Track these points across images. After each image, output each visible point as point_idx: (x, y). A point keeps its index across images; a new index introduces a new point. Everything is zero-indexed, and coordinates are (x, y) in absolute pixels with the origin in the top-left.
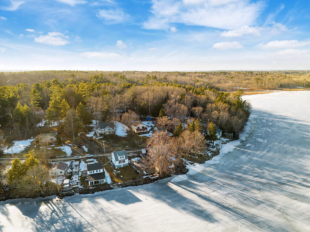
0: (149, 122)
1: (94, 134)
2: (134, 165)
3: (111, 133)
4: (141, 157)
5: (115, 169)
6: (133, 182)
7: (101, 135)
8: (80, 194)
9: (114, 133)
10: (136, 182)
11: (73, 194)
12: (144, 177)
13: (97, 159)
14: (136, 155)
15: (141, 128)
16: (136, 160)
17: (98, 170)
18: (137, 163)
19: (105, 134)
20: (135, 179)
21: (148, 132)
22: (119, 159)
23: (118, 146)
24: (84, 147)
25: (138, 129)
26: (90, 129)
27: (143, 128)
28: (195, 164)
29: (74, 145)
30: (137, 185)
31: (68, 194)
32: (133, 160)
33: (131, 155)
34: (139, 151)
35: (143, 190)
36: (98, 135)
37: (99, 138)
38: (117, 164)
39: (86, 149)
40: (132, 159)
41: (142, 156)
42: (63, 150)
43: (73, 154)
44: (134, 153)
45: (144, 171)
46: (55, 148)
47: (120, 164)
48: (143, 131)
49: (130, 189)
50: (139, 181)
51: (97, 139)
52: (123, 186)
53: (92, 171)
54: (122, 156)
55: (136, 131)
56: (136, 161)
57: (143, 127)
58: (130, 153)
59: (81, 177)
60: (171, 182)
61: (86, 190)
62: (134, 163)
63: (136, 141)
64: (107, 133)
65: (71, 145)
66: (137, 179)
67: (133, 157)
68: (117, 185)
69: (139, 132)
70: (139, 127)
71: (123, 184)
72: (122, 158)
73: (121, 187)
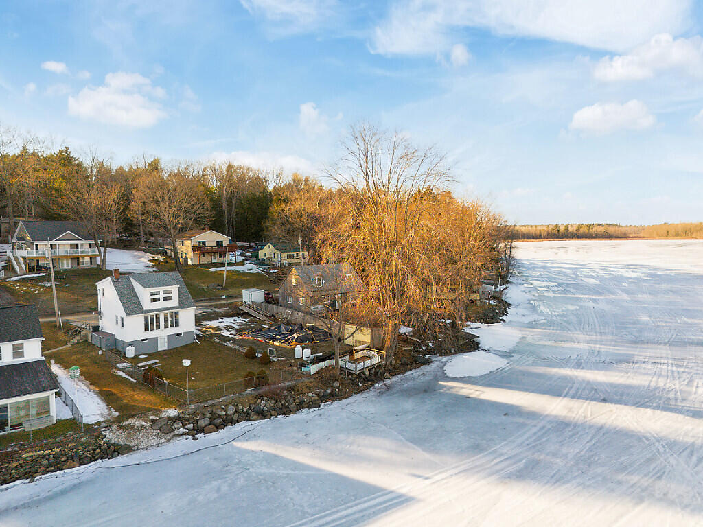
2: (226, 339)
3: (85, 265)
4: (245, 315)
5: (123, 358)
6: (261, 397)
7: (34, 267)
10: (275, 396)
12: (314, 369)
14: (218, 311)
15: (211, 244)
16: (231, 325)
17: (7, 349)
20: (268, 383)
22: (147, 305)
25: (200, 249)
27: (218, 246)
28: (473, 325)
30: (286, 411)
32: (213, 324)
36: (20, 269)
37: (23, 277)
40: (205, 323)
44: (210, 306)
45: (298, 349)
47: (151, 334)
48: (218, 260)
50: (291, 389)
51: (14, 279)
54: (161, 289)
56: (227, 328)
57: (218, 242)
62: (226, 333)
63: (202, 283)
64: (65, 265)
66: (276, 382)
67: (212, 317)
68: (153, 421)
69: (207, 260)
70: (204, 243)
71: (196, 409)
72: (162, 299)
73: (182, 430)
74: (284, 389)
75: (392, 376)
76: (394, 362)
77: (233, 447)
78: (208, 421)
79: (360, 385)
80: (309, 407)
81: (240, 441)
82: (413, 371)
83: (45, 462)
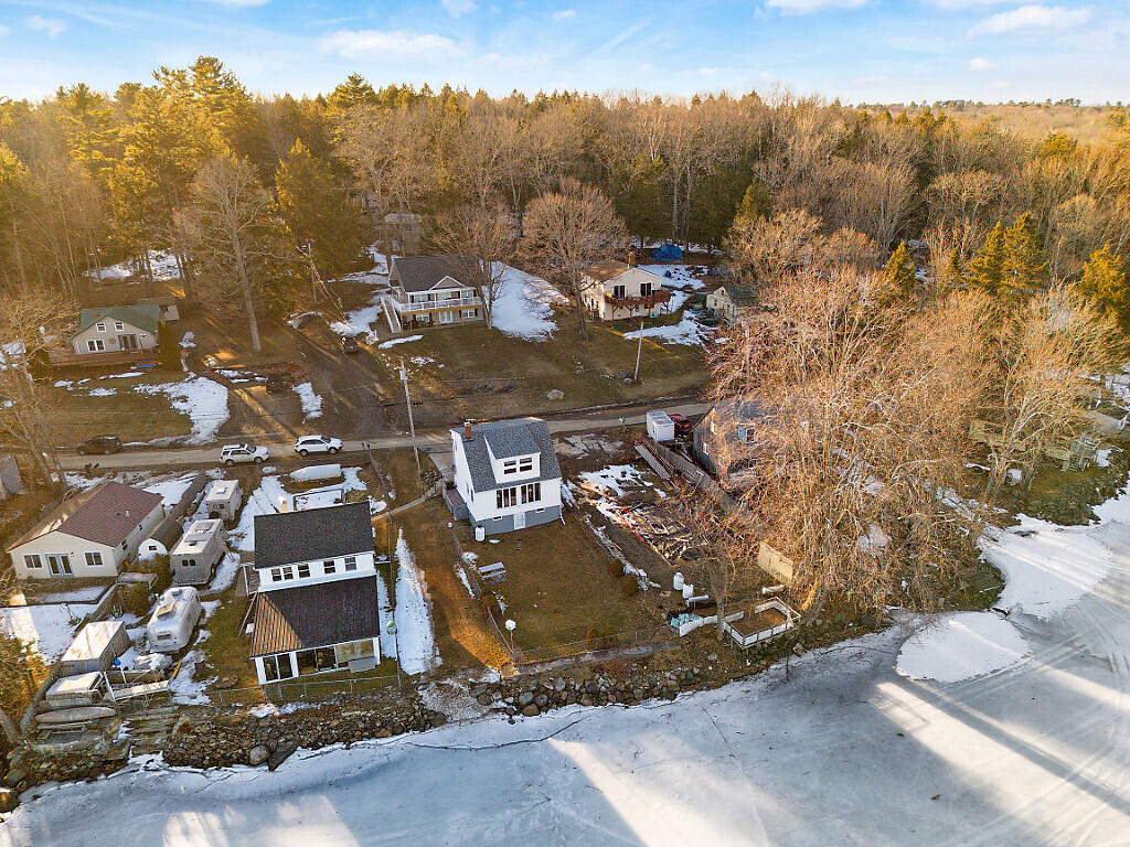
0: (671, 269)
1: (373, 318)
2: (598, 519)
3: (469, 317)
4: (641, 463)
5: (471, 543)
6: (599, 669)
7: (410, 324)
8: (171, 761)
9: (480, 317)
10: (618, 671)
11: (111, 764)
13: (366, 465)
14: (608, 448)
15: (633, 290)
16: (615, 486)
17: (340, 562)
18: (621, 502)
19: (431, 322)
20: (616, 645)
21: (674, 319)
22: (501, 477)
23: (501, 391)
24: (305, 390)
25: (618, 298)
26: (360, 297)
27: (643, 293)
28: (1027, 522)
29: (251, 378)
30: (628, 699)
31: (72, 757)
32: (593, 480)
33: (578, 447)
34: (630, 421)
35: (681, 758)
36: (394, 325)
37: (398, 341)
38: (483, 507)
39: (311, 402)
40: (585, 475)
41: (651, 460)
42: (177, 405)
43: (226, 432)
44: (599, 433)
45: (678, 579)
46: (140, 388)
47: (504, 512)
48: (642, 312)
49: (579, 738)
50: (644, 661)
51: (388, 345)
52: (524, 699)
53: (295, 568)
54: (518, 459)
55: (602, 307)
56: (610, 492)
57: (643, 285)
58: (570, 434)
59: (223, 596)
60: (903, 682)
61: (219, 727)
62: (603, 507)
63: (609, 365)
64: (446, 319)
65: (236, 373)
66: (629, 645)
67: (596, 462)
68: (472, 685)
69: (624, 314)
70: (622, 287)
71: (520, 677)
72: (518, 469)
73: (501, 704)
74: (633, 659)
75: (806, 649)
76: (819, 622)
77: (549, 747)
78: (530, 697)
79: (749, 664)
80: (661, 696)
81: (558, 739)
82: (847, 643)
83: (361, 726)
